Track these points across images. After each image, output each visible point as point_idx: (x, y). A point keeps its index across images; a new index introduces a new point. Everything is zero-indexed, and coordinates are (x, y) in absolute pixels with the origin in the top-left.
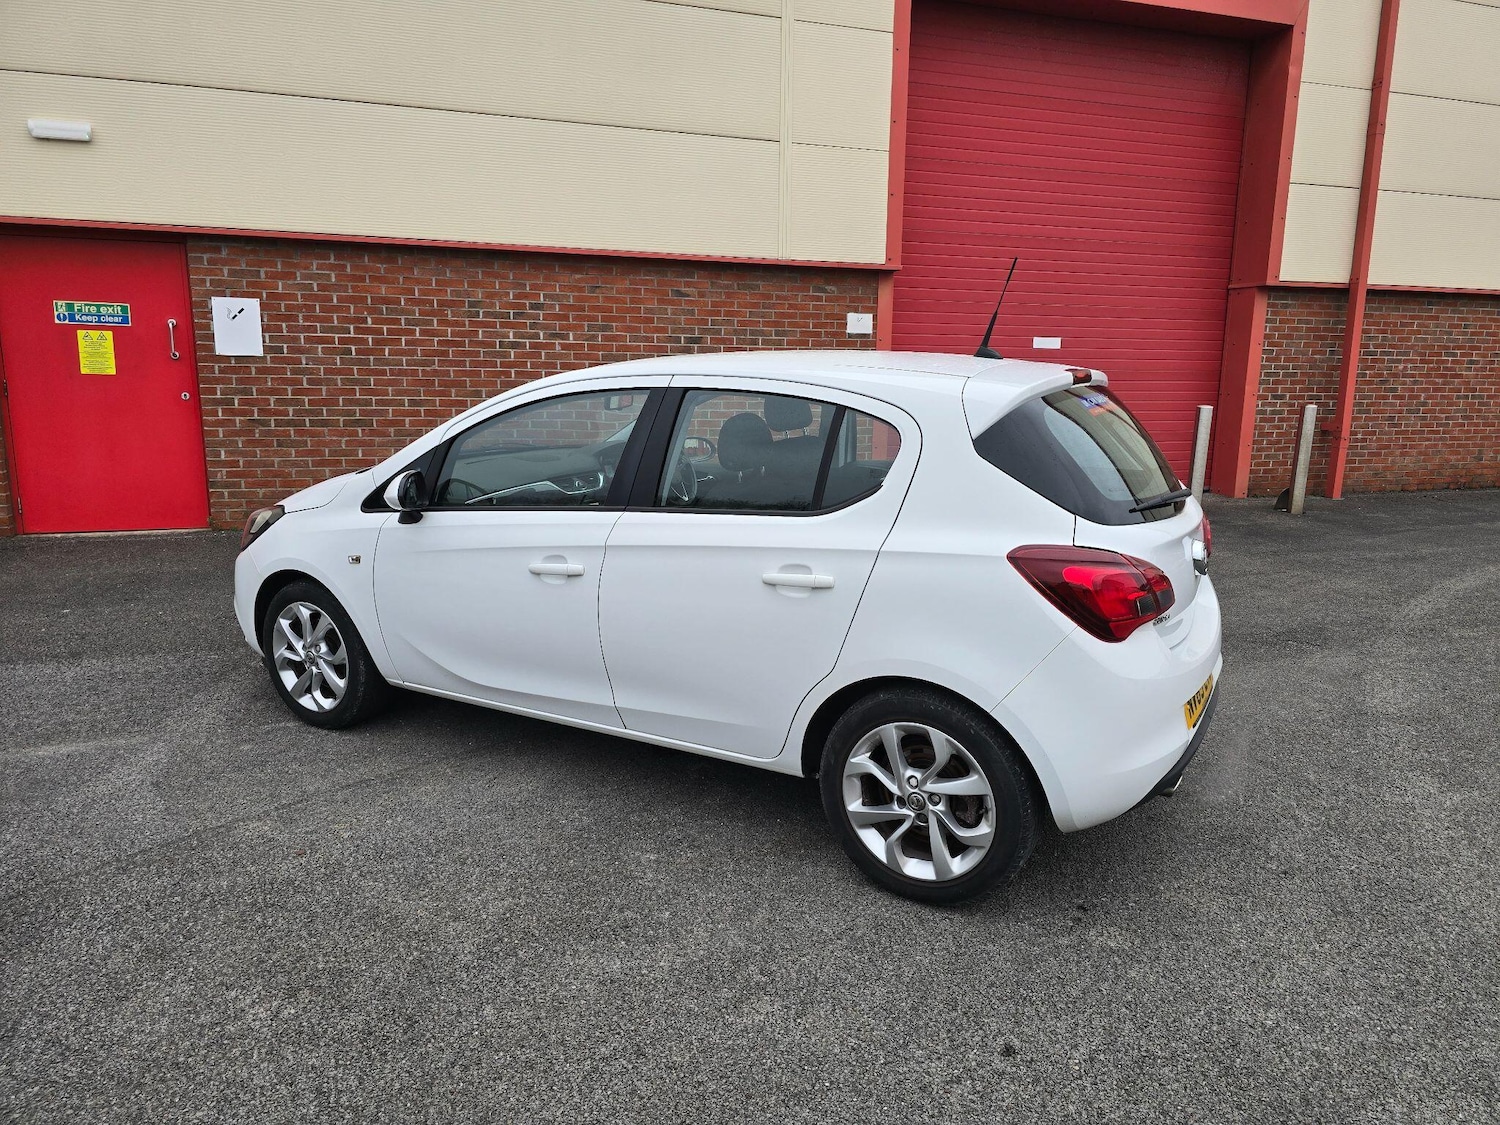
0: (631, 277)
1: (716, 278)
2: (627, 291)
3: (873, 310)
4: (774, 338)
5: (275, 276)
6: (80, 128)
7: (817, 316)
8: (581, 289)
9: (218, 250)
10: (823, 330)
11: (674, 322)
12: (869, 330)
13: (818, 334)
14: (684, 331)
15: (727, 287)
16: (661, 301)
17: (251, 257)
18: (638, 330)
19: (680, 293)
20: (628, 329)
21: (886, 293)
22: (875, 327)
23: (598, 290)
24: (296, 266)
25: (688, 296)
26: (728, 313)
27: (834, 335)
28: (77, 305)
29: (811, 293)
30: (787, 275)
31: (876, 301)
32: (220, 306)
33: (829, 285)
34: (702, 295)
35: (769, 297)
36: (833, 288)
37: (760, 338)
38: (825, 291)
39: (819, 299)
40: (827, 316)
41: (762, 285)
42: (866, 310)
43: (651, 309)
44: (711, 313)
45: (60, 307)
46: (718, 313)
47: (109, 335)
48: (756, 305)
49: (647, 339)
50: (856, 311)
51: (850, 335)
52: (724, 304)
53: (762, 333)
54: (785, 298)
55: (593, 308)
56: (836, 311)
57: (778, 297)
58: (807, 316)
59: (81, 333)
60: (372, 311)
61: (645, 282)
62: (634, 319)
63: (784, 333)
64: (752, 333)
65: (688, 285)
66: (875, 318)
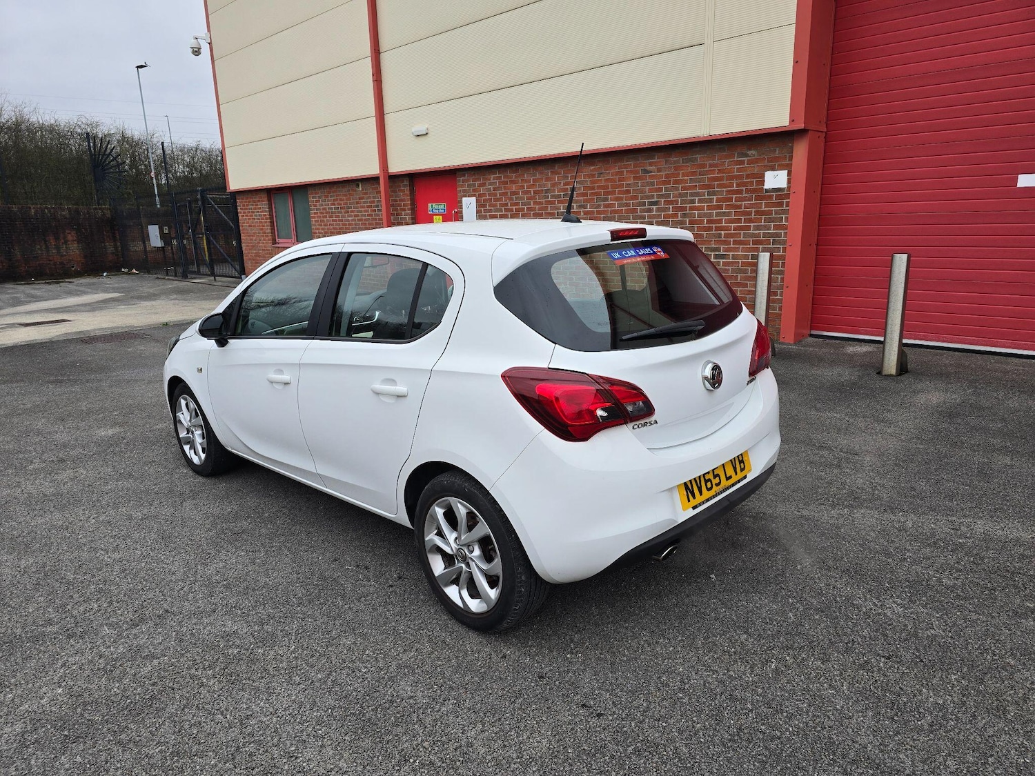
0: (619, 164)
1: (669, 157)
2: (617, 173)
3: (788, 167)
4: (707, 197)
5: (480, 185)
6: (421, 128)
7: (740, 177)
8: (593, 176)
9: (464, 175)
10: (744, 188)
11: (642, 191)
12: (784, 184)
13: (740, 192)
14: (647, 197)
15: (675, 162)
16: (635, 178)
17: (474, 177)
18: (621, 199)
19: (646, 171)
20: (617, 199)
21: (801, 151)
22: (789, 182)
23: (602, 175)
24: (486, 179)
25: (651, 172)
26: (676, 182)
27: (753, 191)
28: (434, 204)
29: (736, 159)
30: (718, 146)
31: (791, 158)
32: (465, 200)
33: (750, 150)
34: (659, 170)
35: (703, 166)
36: (753, 152)
37: (697, 198)
38: (747, 155)
39: (742, 163)
40: (748, 177)
41: (699, 157)
42: (781, 168)
43: (629, 184)
44: (665, 183)
45: (430, 208)
46: (669, 183)
47: (441, 217)
48: (694, 174)
49: (628, 205)
50: (773, 169)
51: (767, 191)
52: (673, 175)
53: (698, 194)
54: (716, 166)
55: (599, 187)
56: (756, 171)
57: (711, 166)
58: (732, 178)
59: (434, 217)
60: (511, 199)
61: (625, 167)
62: (620, 192)
63: (714, 193)
64: (692, 195)
65: (651, 164)
66: (789, 174)
